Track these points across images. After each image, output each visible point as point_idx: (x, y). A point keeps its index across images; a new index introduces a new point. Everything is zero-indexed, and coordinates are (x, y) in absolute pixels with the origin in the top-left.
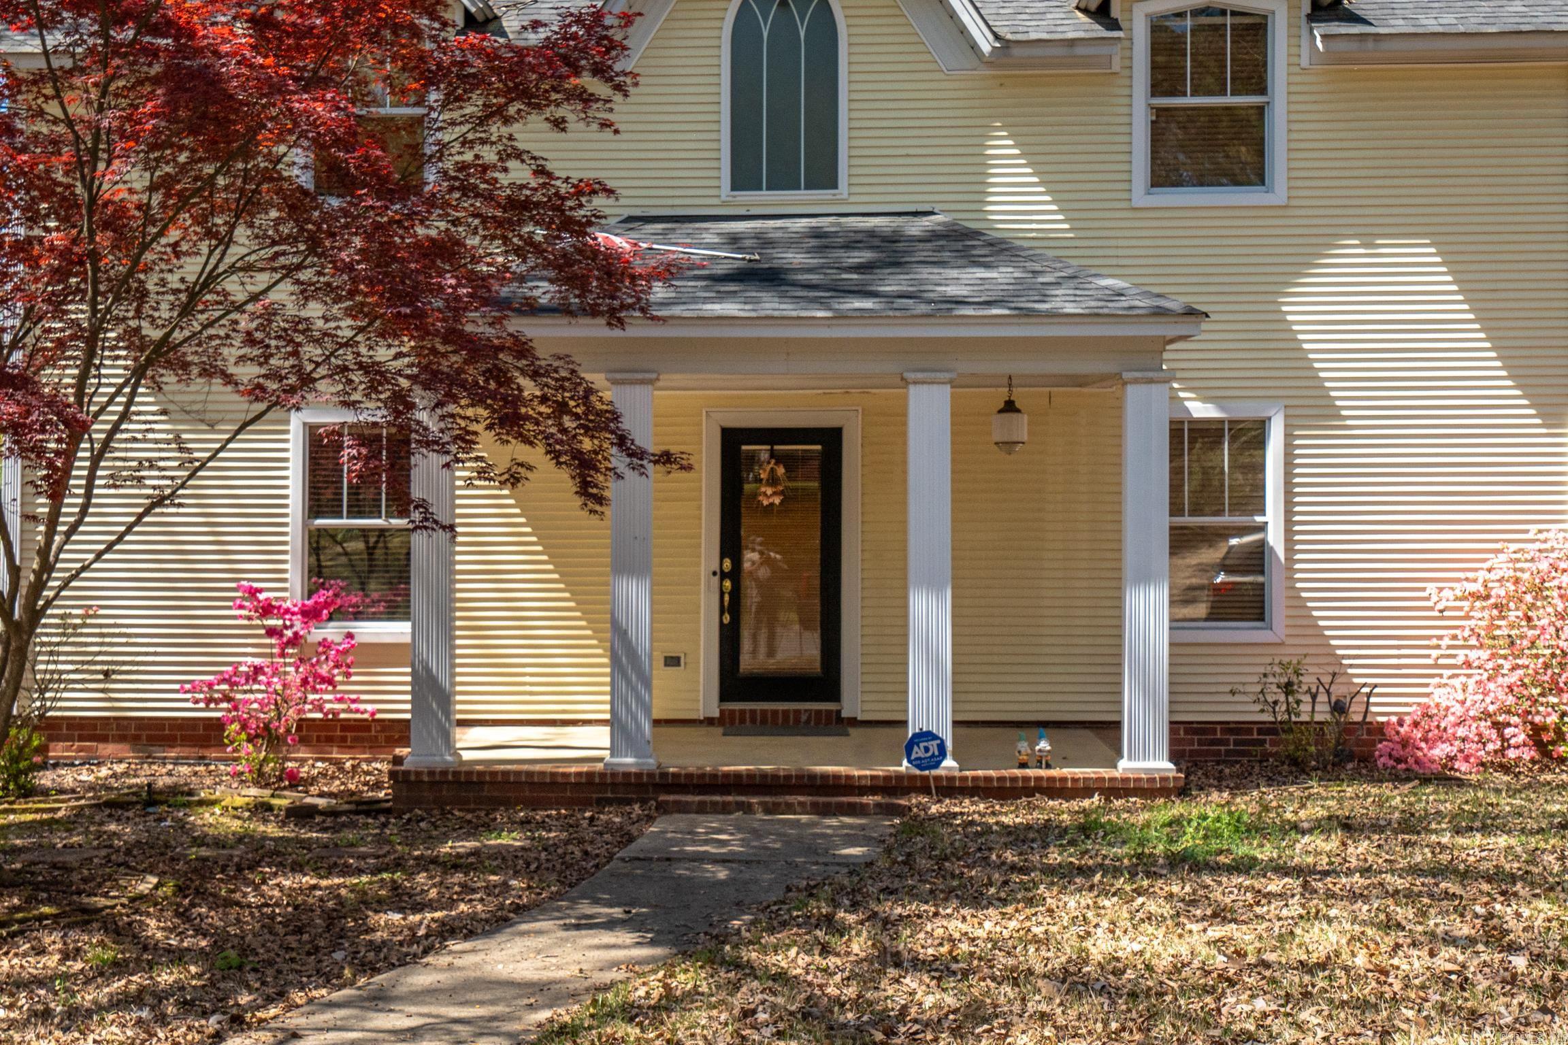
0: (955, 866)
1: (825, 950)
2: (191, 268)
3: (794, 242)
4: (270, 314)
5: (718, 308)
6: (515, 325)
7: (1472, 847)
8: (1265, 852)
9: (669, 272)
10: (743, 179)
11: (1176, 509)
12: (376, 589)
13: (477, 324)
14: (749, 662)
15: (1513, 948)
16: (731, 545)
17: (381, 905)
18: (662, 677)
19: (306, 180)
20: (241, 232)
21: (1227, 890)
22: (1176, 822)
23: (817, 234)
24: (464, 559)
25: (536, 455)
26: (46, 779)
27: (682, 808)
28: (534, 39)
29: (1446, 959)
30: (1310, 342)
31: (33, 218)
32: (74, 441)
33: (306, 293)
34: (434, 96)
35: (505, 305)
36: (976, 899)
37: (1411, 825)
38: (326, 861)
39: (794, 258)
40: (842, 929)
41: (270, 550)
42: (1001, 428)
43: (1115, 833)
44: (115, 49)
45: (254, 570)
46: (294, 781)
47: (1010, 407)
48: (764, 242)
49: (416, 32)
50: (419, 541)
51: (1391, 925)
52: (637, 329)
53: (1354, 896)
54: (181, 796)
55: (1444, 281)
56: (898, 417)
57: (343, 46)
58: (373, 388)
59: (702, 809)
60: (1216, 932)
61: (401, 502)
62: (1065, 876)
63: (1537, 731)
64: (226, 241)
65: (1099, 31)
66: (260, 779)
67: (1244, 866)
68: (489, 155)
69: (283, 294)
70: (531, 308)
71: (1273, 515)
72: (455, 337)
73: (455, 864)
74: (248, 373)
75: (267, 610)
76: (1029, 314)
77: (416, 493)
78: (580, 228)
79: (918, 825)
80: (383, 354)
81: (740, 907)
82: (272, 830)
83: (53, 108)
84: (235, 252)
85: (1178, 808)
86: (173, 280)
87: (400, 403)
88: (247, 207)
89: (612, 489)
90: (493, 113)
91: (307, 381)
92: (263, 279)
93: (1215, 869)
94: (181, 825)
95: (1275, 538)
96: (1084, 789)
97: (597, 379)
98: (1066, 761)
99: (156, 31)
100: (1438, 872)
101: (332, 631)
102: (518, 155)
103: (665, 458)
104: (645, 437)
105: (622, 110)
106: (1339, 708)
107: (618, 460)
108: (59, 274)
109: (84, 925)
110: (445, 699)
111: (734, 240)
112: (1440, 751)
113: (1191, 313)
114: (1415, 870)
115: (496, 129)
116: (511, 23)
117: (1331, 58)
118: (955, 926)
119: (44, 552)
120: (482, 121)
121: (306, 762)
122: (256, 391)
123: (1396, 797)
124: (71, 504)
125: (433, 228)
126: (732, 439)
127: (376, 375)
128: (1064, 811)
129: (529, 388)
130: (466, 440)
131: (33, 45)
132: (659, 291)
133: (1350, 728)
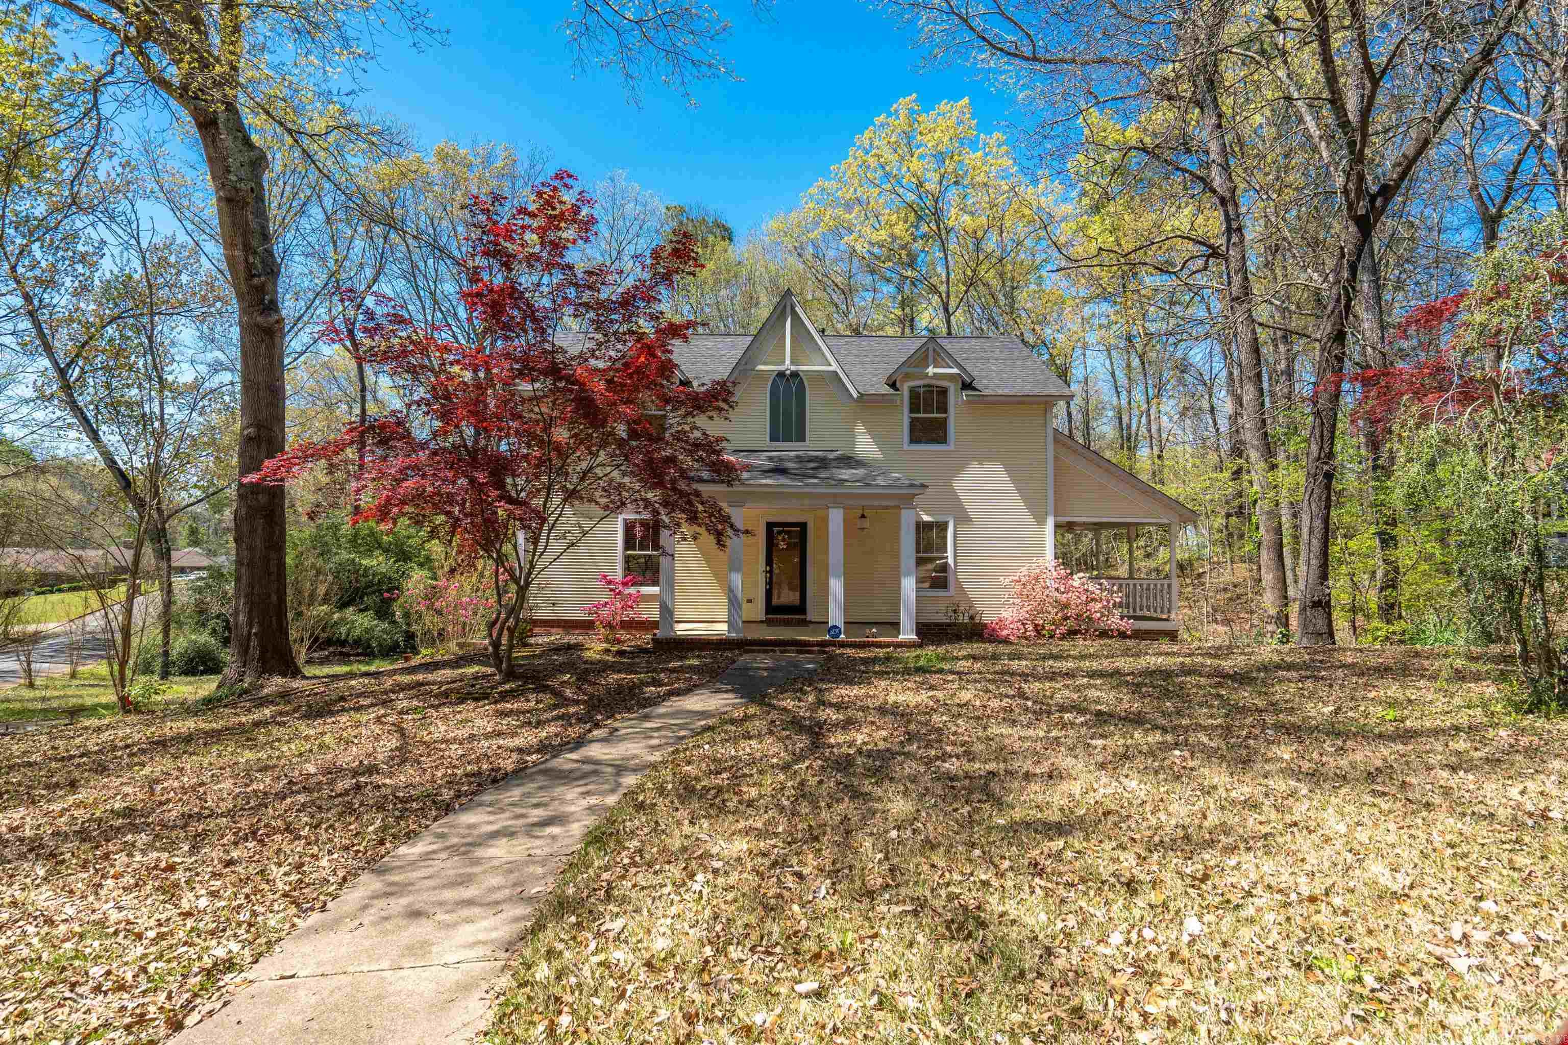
0: (845, 671)
1: (800, 700)
2: (584, 465)
3: (790, 459)
4: (611, 480)
5: (764, 481)
6: (696, 486)
7: (1015, 665)
8: (947, 667)
9: (748, 468)
10: (772, 439)
11: (918, 551)
12: (649, 575)
13: (682, 485)
14: (775, 601)
15: (1027, 699)
16: (769, 562)
17: (648, 684)
18: (745, 606)
19: (624, 435)
20: (602, 453)
21: (935, 679)
22: (918, 657)
23: (798, 457)
24: (677, 566)
25: (702, 530)
26: (532, 640)
27: (753, 651)
28: (703, 389)
29: (1006, 702)
30: (962, 496)
31: (529, 446)
32: (542, 525)
33: (624, 474)
34: (669, 408)
35: (692, 479)
36: (851, 683)
37: (995, 657)
38: (630, 669)
39: (790, 465)
40: (805, 693)
41: (612, 561)
42: (860, 523)
43: (898, 660)
44: (558, 389)
45: (605, 568)
46: (619, 642)
47: (863, 516)
48: (781, 459)
49: (662, 386)
50: (662, 559)
51: (987, 691)
52: (737, 488)
53: (976, 681)
54: (579, 647)
55: (1004, 476)
56: (825, 520)
57: (637, 390)
58: (645, 508)
59: (759, 651)
60: (931, 693)
61: (657, 547)
62: (881, 674)
63: (1036, 625)
64: (596, 455)
65: (892, 391)
66: (607, 641)
67: (941, 671)
68: (687, 428)
69: (616, 474)
70: (701, 480)
71: (950, 553)
72: (674, 489)
73: (673, 670)
74: (603, 501)
75: (610, 582)
76: (868, 485)
77: (662, 543)
78: (718, 453)
79: (831, 658)
80: (650, 495)
81: (771, 685)
82: (610, 658)
83: (536, 409)
84: (600, 459)
85: (919, 652)
86: (578, 469)
87: (656, 512)
88: (603, 445)
89: (728, 542)
90: (688, 414)
91: (623, 504)
92: (609, 469)
93: (930, 672)
94: (579, 657)
95: (951, 561)
96: (888, 645)
97: (724, 505)
98: (881, 635)
99: (573, 383)
100: (1003, 673)
101: (632, 590)
102: (697, 428)
103: (747, 532)
104: (739, 525)
105: (732, 415)
106: (972, 618)
107: (730, 532)
108: (537, 466)
109: (543, 692)
110: (671, 613)
111: (770, 459)
112: (1005, 633)
113: (923, 486)
114: (996, 673)
115: (690, 419)
116: (695, 384)
117: (968, 402)
118: (844, 692)
119: (531, 562)
120: (685, 417)
121: (623, 635)
122: (606, 508)
123: (990, 648)
124: (540, 548)
125: (668, 452)
126: (770, 526)
127: (647, 503)
128: (881, 652)
129: (700, 508)
130: (678, 525)
131: (530, 388)
132: (745, 475)
133: (975, 625)
